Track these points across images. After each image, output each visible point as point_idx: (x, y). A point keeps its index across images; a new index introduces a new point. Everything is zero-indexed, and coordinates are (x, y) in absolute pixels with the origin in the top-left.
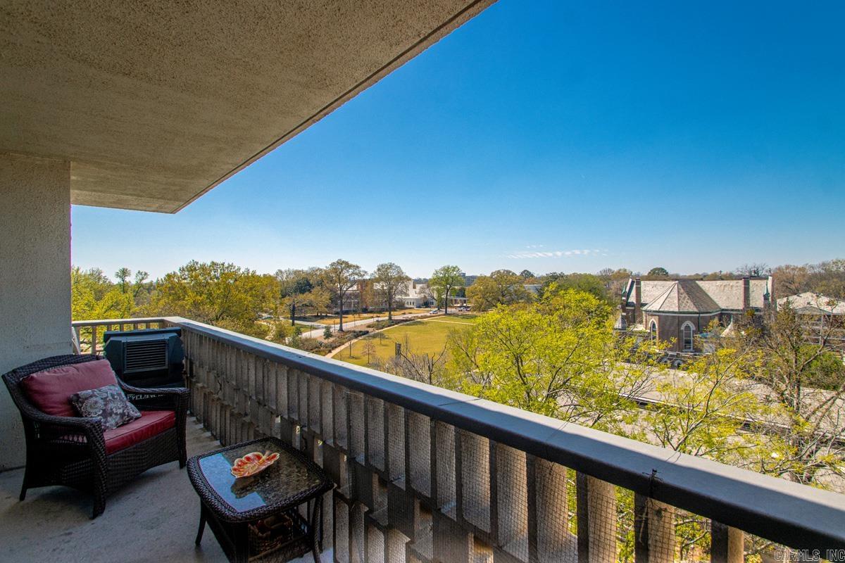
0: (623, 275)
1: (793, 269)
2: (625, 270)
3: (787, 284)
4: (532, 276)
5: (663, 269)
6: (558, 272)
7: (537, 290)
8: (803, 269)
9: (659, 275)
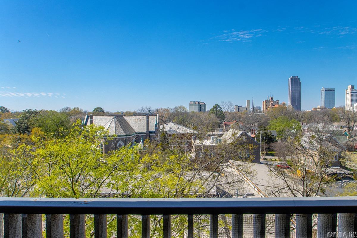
0: (77, 112)
1: (164, 110)
2: (78, 109)
3: (162, 118)
4: (8, 111)
5: (101, 108)
6: (33, 109)
7: (15, 123)
8: (167, 110)
9: (99, 112)
